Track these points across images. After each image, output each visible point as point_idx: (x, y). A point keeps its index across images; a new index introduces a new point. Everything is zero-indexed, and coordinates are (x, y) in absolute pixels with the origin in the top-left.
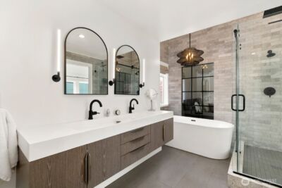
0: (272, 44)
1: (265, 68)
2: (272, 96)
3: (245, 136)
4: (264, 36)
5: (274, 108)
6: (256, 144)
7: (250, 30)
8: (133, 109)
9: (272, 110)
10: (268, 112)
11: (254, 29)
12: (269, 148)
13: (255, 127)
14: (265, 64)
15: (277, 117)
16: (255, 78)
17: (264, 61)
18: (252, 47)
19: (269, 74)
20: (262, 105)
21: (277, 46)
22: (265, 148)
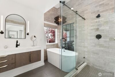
0: (100, 11)
1: (96, 24)
2: (100, 39)
3: (87, 60)
4: (96, 7)
5: (101, 46)
6: (92, 65)
7: (89, 4)
8: (19, 45)
9: (99, 47)
10: (98, 48)
11: (91, 4)
12: (98, 68)
13: (91, 56)
14: (97, 22)
15: (102, 51)
16: (92, 30)
17: (96, 21)
18: (91, 13)
19: (98, 27)
20: (95, 44)
21: (102, 12)
22: (96, 67)
